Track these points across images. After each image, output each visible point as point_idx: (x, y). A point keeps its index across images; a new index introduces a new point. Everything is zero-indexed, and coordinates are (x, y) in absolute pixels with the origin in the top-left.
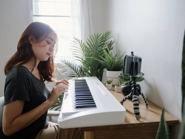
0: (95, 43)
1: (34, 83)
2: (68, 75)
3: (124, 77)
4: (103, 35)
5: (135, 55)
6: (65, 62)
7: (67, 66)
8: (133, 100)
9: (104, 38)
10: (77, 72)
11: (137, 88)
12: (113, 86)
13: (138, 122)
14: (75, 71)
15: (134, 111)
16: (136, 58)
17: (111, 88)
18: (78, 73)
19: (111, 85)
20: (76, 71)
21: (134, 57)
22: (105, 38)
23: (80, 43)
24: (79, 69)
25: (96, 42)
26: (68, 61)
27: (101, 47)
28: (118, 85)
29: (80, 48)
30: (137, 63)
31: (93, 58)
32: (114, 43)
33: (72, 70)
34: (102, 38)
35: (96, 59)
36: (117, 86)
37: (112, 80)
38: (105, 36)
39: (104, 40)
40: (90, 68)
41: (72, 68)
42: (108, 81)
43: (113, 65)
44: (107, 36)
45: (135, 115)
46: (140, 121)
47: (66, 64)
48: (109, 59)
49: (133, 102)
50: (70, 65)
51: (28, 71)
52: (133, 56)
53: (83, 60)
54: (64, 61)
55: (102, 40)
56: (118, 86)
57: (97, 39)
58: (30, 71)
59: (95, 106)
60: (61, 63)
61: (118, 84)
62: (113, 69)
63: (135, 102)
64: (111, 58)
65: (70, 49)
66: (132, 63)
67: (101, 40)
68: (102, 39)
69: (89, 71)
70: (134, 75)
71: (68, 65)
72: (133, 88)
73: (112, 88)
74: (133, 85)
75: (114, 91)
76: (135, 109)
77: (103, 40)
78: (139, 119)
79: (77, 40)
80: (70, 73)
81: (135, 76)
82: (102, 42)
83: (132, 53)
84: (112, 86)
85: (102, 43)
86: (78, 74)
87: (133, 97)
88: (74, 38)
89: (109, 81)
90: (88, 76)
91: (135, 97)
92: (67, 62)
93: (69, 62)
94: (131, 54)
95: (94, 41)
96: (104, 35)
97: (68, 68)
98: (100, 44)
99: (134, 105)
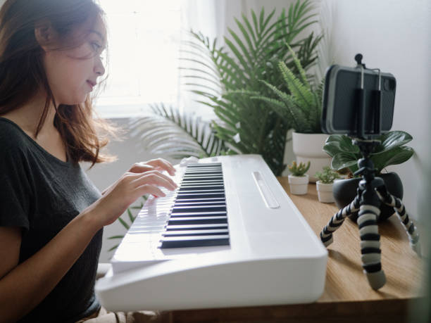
0: (257, 44)
1: (43, 173)
2: (172, 151)
3: (340, 148)
4: (283, 15)
5: (367, 66)
6: (164, 114)
7: (170, 123)
8: (360, 220)
9: (284, 26)
10: (201, 144)
11: (378, 181)
12: (312, 183)
13: (375, 297)
14: (196, 139)
15: (364, 259)
16: (373, 77)
17: (304, 189)
18: (205, 145)
19: (305, 180)
20: (199, 140)
21: (363, 71)
22: (291, 25)
23: (208, 47)
24: (208, 132)
25: (257, 39)
26: (174, 108)
27: (275, 56)
28: (326, 177)
29: (210, 65)
30: (375, 95)
31: (248, 92)
32: (322, 40)
33: (186, 136)
34: (281, 25)
35: (257, 96)
36: (323, 182)
37: (309, 164)
38: (289, 17)
39: (288, 31)
40: (238, 125)
41: (186, 129)
42: (295, 167)
43: (312, 112)
44: (296, 20)
45: (365, 271)
46: (381, 294)
47: (167, 116)
48: (300, 94)
49: (360, 227)
50: (180, 120)
51: (21, 135)
52: (359, 70)
53: (215, 99)
54: (161, 109)
55: (282, 32)
56: (327, 182)
57: (262, 29)
58: (30, 134)
59: (225, 243)
60: (150, 114)
61: (325, 174)
62: (312, 126)
63: (366, 229)
64: (305, 91)
65: (180, 68)
66: (358, 92)
67: (276, 32)
68: (279, 29)
69: (237, 138)
70: (366, 137)
71: (173, 120)
72: (363, 182)
73: (309, 188)
74: (363, 168)
75: (315, 198)
76: (365, 251)
77: (285, 31)
78: (381, 287)
79: (199, 38)
80: (179, 145)
81: (369, 138)
82: (280, 37)
83: (359, 58)
84: (307, 182)
85: (279, 41)
86: (205, 150)
87: (360, 213)
88: (192, 32)
89: (298, 165)
90: (233, 153)
91: (366, 212)
92: (169, 114)
93: (178, 112)
94: (356, 63)
95: (254, 37)
96: (287, 14)
97: (173, 129)
98: (271, 48)
99: (363, 238)
